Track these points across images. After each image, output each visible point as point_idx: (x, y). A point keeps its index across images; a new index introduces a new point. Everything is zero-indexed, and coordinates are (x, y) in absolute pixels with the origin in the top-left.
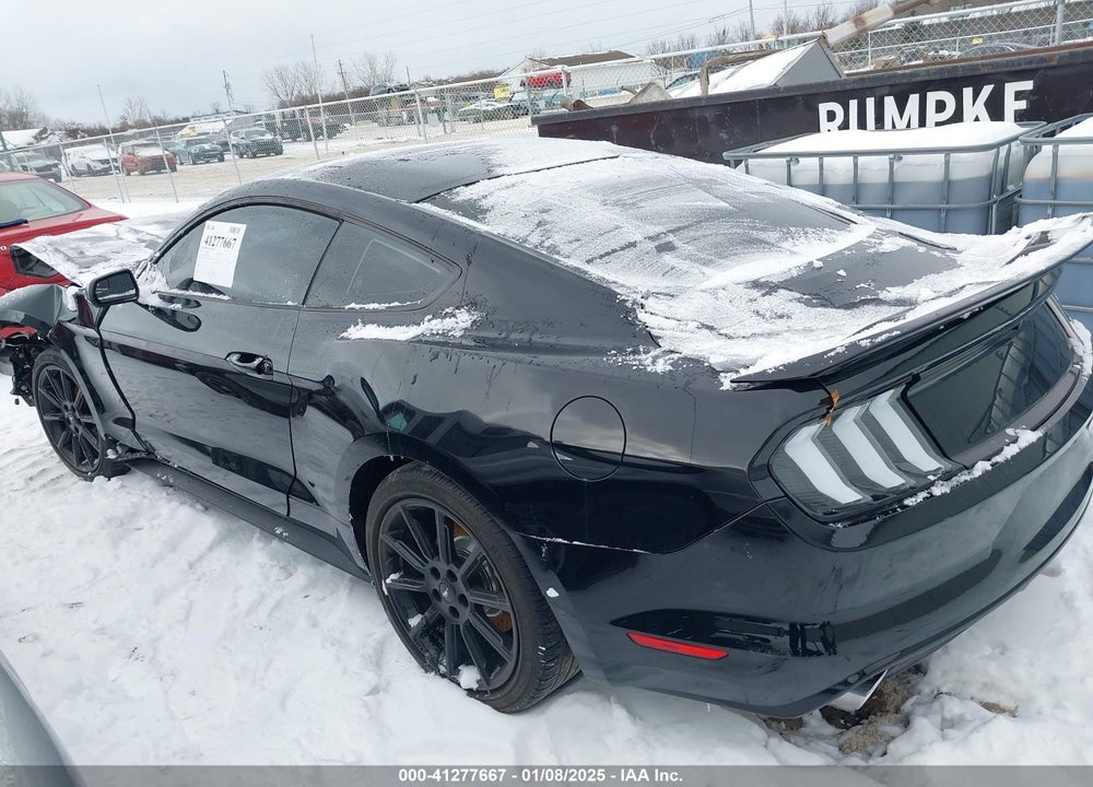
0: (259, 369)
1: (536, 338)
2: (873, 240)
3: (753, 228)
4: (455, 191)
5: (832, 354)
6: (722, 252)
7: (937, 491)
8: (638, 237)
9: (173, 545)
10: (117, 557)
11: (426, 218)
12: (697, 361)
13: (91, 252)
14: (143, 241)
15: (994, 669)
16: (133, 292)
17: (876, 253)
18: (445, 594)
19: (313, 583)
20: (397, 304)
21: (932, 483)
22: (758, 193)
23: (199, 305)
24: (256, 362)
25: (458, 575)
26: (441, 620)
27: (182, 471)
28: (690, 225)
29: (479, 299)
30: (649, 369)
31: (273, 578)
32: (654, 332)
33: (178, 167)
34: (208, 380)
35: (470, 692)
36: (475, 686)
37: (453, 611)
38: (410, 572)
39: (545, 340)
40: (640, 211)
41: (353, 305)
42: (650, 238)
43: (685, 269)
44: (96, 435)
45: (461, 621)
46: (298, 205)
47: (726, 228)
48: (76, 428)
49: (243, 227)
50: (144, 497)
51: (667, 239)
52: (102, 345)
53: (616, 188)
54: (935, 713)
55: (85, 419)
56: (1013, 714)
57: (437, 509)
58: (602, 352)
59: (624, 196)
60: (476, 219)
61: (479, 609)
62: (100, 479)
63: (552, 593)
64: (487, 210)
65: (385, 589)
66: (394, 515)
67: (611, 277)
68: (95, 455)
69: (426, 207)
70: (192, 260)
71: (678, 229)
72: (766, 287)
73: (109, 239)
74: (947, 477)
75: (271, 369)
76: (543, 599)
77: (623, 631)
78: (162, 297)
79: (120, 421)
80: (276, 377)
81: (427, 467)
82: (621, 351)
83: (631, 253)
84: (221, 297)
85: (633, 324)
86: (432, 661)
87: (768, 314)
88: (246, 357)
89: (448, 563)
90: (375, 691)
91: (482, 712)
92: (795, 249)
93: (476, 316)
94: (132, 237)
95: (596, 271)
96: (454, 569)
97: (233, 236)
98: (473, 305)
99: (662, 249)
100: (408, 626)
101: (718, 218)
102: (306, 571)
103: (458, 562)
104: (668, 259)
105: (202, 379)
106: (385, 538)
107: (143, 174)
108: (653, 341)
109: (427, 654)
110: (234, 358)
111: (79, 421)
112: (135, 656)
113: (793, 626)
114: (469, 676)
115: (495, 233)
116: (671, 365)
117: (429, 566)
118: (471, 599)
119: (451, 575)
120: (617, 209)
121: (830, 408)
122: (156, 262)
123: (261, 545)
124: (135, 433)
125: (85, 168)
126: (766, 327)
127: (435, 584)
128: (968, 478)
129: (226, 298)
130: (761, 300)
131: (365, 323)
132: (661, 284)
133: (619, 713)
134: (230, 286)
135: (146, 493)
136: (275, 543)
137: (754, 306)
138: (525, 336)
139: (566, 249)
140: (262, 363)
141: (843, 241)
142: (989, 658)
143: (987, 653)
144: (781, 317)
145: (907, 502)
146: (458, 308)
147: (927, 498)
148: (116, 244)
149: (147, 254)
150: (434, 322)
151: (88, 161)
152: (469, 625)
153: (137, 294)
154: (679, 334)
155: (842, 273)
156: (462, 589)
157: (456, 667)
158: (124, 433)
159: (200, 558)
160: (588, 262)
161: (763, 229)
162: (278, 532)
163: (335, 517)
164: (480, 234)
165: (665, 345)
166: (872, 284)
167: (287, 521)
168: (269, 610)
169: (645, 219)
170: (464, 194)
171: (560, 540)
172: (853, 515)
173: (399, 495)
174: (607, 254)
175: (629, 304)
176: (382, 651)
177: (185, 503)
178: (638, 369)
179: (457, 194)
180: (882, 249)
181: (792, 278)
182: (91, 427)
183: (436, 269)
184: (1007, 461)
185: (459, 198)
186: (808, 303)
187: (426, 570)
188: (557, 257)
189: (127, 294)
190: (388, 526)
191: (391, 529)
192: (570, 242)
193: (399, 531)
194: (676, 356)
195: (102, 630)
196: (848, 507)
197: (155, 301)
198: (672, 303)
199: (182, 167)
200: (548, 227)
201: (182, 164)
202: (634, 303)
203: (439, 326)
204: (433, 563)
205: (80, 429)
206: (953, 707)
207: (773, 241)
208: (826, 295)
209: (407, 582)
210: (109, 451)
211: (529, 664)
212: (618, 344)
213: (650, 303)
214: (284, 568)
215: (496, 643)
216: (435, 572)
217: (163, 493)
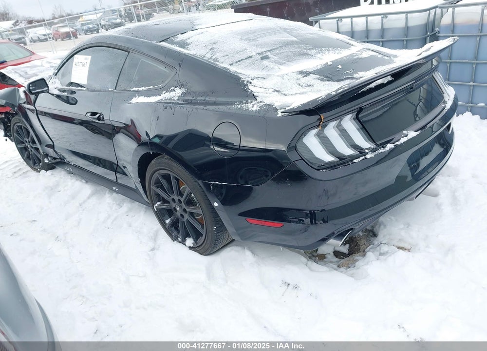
0: (99, 119)
1: (207, 99)
2: (358, 53)
3: (305, 49)
4: (176, 37)
5: (320, 98)
6: (290, 59)
7: (368, 156)
8: (253, 53)
9: (73, 197)
10: (50, 202)
11: (163, 48)
12: (270, 105)
13: (30, 72)
14: (53, 67)
15: (403, 233)
16: (47, 88)
17: (358, 58)
18: (178, 209)
19: (130, 210)
20: (152, 87)
21: (367, 153)
22: (312, 34)
23: (75, 93)
24: (97, 116)
25: (182, 201)
26: (178, 220)
27: (75, 166)
28: (277, 48)
29: (184, 83)
30: (250, 109)
31: (114, 209)
32: (255, 94)
33: (78, 36)
34: (88, 127)
35: (190, 248)
36: (192, 245)
37: (182, 215)
38: (165, 201)
39: (211, 99)
40: (257, 42)
41: (135, 89)
42: (259, 54)
43: (272, 67)
44: (39, 153)
45: (185, 220)
46: (111, 46)
47: (293, 49)
48: (31, 150)
49: (89, 57)
50: (61, 178)
51: (266, 54)
52: (38, 113)
53: (248, 33)
54: (377, 251)
55: (34, 146)
56: (409, 250)
57: (171, 174)
58: (233, 103)
59: (251, 36)
60: (183, 47)
61: (192, 214)
62: (43, 172)
63: (216, 204)
64: (189, 44)
65: (155, 209)
66: (155, 177)
67: (239, 71)
68: (40, 161)
69: (164, 44)
70: (70, 73)
71: (272, 50)
72: (305, 74)
73: (38, 66)
74: (374, 150)
75: (103, 118)
76: (213, 208)
77: (243, 218)
78: (60, 90)
79: (48, 146)
80: (106, 122)
81: (166, 157)
82: (241, 102)
83: (249, 61)
84: (83, 88)
85: (247, 91)
86: (175, 237)
87: (304, 85)
88: (93, 114)
89: (178, 196)
90: (153, 249)
91: (195, 255)
92: (322, 57)
93: (183, 90)
94: (48, 65)
95: (233, 69)
96: (180, 198)
97: (86, 61)
98: (182, 86)
99: (262, 58)
100: (166, 224)
101: (291, 45)
102: (127, 205)
103: (181, 194)
104: (265, 62)
105: (86, 127)
106: (153, 187)
107: (62, 40)
108: (255, 97)
109: (173, 234)
110: (89, 114)
111: (32, 147)
112: (57, 240)
113: (310, 211)
114: (190, 242)
115: (192, 54)
116: (260, 107)
117: (171, 198)
118: (187, 210)
119: (179, 200)
120: (246, 42)
121: (321, 122)
122: (56, 75)
123: (109, 195)
124: (55, 151)
125: (37, 39)
126: (302, 90)
127: (174, 205)
128: (383, 151)
129: (85, 89)
130: (302, 79)
131: (139, 96)
132: (261, 73)
133: (248, 253)
134: (86, 84)
135: (62, 176)
136: (115, 194)
137: (299, 82)
138: (203, 98)
139: (221, 60)
140: (100, 116)
141: (344, 53)
142: (402, 229)
143: (402, 227)
144: (309, 86)
145: (354, 161)
146: (176, 87)
147: (364, 159)
148: (41, 69)
149: (52, 72)
150: (167, 94)
151: (38, 35)
152: (188, 221)
153: (48, 89)
154: (265, 95)
155: (340, 67)
156: (184, 206)
157: (185, 238)
158: (50, 151)
159: (84, 202)
160: (230, 65)
161: (310, 49)
162: (114, 189)
163: (133, 180)
164: (185, 55)
165: (259, 99)
166: (352, 71)
167: (116, 183)
168: (112, 221)
169: (257, 46)
170: (180, 38)
171: (217, 183)
172: (331, 166)
173: (156, 168)
174: (239, 61)
175: (245, 82)
176: (157, 235)
177: (78, 180)
178: (246, 110)
179: (177, 38)
180: (360, 56)
181: (318, 69)
182: (37, 149)
183: (167, 70)
184: (401, 144)
185: (178, 40)
186: (322, 80)
187: (170, 200)
188: (217, 63)
189: (44, 89)
190: (154, 183)
191: (155, 184)
192: (223, 57)
193: (158, 184)
194: (262, 104)
195: (44, 230)
196: (329, 163)
197: (57, 92)
198: (264, 81)
199: (80, 36)
200: (215, 50)
201: (80, 35)
202: (248, 82)
203: (169, 96)
204: (172, 197)
205: (33, 150)
206: (384, 248)
207: (313, 54)
208: (330, 76)
209: (163, 205)
210: (45, 159)
211: (210, 234)
212: (240, 100)
213: (254, 82)
214: (119, 204)
215: (198, 227)
216: (174, 200)
217: (69, 176)
